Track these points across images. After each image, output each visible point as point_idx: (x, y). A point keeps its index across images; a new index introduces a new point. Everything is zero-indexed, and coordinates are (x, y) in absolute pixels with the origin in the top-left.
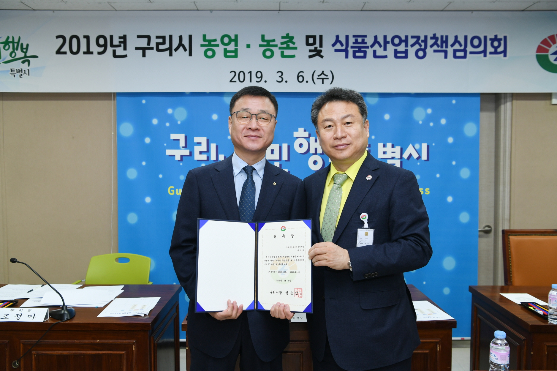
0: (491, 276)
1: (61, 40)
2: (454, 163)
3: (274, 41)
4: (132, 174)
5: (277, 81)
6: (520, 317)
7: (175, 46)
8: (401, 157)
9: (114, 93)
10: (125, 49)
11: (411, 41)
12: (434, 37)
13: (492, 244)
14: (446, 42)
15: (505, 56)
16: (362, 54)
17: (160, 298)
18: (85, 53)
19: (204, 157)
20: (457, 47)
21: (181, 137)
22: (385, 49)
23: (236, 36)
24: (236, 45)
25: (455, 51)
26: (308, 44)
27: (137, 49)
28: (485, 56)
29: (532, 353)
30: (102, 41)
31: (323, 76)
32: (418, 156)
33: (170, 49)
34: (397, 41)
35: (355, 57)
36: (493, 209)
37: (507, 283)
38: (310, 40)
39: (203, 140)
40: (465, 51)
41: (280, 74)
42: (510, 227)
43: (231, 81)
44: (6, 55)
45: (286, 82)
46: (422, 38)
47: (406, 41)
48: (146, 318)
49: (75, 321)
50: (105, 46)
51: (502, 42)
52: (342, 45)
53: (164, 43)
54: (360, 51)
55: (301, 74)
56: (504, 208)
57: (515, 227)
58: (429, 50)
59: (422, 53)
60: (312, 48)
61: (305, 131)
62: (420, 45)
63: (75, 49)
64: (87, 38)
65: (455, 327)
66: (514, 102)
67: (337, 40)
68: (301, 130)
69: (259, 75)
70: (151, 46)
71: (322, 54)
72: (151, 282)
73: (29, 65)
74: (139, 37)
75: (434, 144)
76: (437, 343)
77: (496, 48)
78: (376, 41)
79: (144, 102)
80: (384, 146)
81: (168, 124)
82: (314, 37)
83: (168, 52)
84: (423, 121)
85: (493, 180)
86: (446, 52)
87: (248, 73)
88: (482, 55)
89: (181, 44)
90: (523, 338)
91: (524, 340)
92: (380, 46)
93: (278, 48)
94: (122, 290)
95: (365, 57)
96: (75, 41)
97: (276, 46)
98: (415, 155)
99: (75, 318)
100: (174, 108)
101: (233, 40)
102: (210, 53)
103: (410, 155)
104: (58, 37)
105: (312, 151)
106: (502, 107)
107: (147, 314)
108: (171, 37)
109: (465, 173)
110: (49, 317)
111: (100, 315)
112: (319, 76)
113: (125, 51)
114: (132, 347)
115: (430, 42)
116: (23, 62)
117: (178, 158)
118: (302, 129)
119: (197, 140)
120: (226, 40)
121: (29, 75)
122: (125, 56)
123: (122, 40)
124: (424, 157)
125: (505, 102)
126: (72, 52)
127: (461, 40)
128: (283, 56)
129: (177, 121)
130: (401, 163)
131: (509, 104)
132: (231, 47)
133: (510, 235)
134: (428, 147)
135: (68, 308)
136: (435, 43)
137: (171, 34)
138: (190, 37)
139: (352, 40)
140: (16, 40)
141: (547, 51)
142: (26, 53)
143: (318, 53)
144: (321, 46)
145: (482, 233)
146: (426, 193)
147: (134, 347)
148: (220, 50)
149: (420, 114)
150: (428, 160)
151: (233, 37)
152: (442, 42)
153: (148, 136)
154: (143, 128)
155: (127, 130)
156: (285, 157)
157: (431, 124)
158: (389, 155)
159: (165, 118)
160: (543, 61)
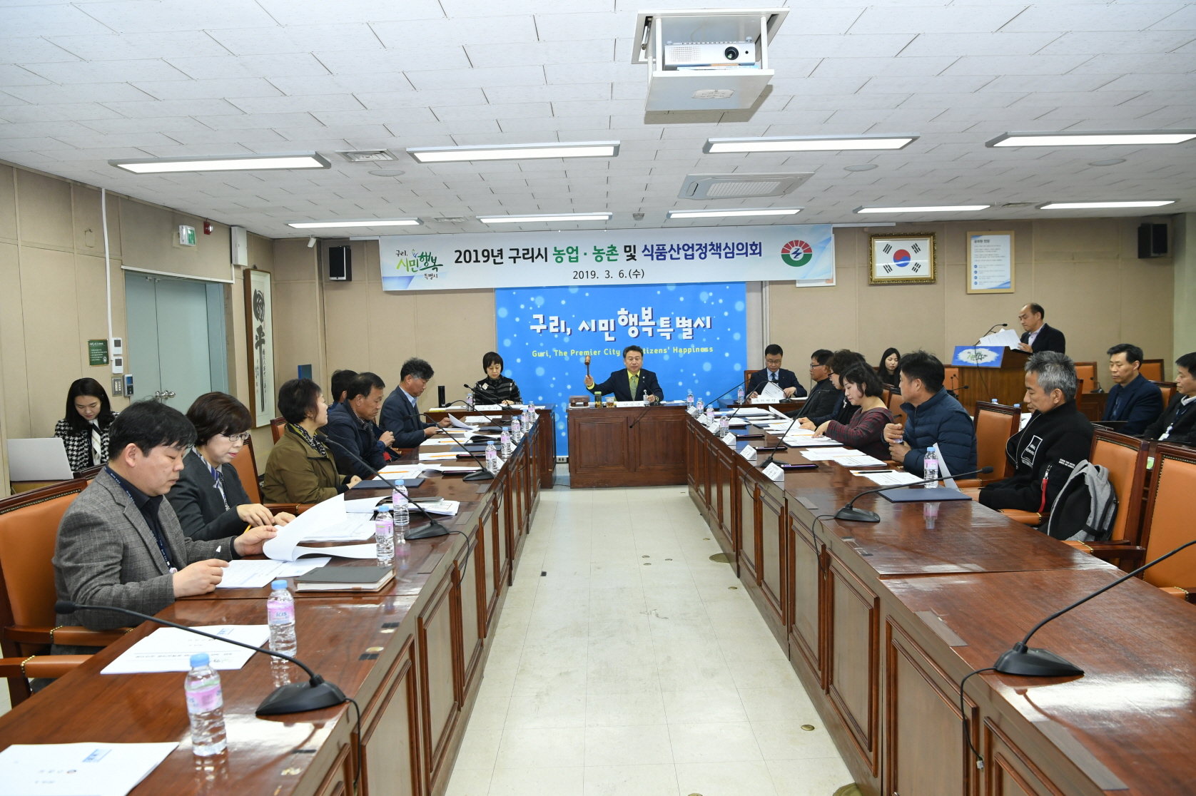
1: (458, 253)
2: (729, 330)
3: (603, 250)
4: (507, 343)
5: (606, 277)
7: (535, 256)
8: (693, 327)
9: (494, 288)
10: (502, 258)
11: (696, 247)
12: (712, 244)
14: (720, 247)
15: (760, 255)
16: (663, 257)
18: (474, 262)
19: (557, 330)
20: (727, 250)
21: (540, 317)
22: (678, 253)
23: (577, 247)
24: (577, 253)
25: (726, 253)
26: (626, 251)
27: (510, 258)
28: (747, 256)
30: (486, 254)
31: (636, 274)
32: (704, 325)
33: (532, 257)
34: (686, 248)
35: (658, 259)
38: (627, 248)
39: (556, 318)
40: (733, 253)
41: (607, 272)
43: (574, 278)
44: (422, 264)
45: (612, 277)
46: (704, 245)
47: (693, 248)
50: (488, 256)
51: (758, 247)
52: (649, 251)
53: (528, 253)
54: (661, 255)
55: (621, 272)
58: (708, 253)
59: (703, 256)
60: (629, 254)
61: (625, 310)
62: (702, 250)
63: (468, 259)
64: (476, 251)
66: (771, 286)
67: (646, 248)
68: (623, 309)
69: (593, 273)
70: (519, 256)
71: (635, 258)
73: (437, 271)
74: (511, 250)
75: (714, 317)
77: (754, 251)
78: (672, 248)
79: (514, 294)
80: (680, 319)
81: (531, 308)
82: (630, 247)
83: (531, 259)
84: (707, 302)
86: (720, 254)
87: (586, 272)
88: (745, 255)
89: (539, 254)
92: (675, 251)
93: (605, 255)
95: (664, 259)
96: (467, 253)
97: (604, 253)
98: (702, 325)
100: (535, 296)
101: (575, 250)
102: (559, 260)
103: (699, 325)
104: (456, 251)
105: (631, 324)
106: (764, 289)
108: (533, 249)
112: (634, 273)
113: (502, 260)
115: (709, 248)
116: (433, 269)
117: (538, 331)
119: (551, 318)
120: (570, 250)
121: (436, 278)
122: (502, 263)
123: (500, 253)
124: (708, 326)
125: (765, 286)
126: (466, 261)
127: (730, 245)
128: (609, 260)
129: (537, 306)
130: (693, 330)
131: (767, 287)
132: (574, 255)
134: (711, 319)
136: (713, 249)
137: (533, 247)
138: (546, 249)
139: (655, 248)
140: (428, 255)
141: (789, 252)
142: (435, 263)
143: (633, 257)
144: (635, 252)
146: (710, 351)
148: (566, 258)
149: (704, 296)
150: (711, 328)
151: (575, 248)
152: (717, 247)
153: (518, 316)
154: (514, 311)
155: (503, 312)
156: (612, 329)
157: (713, 303)
158: (684, 325)
159: (529, 304)
160: (787, 259)
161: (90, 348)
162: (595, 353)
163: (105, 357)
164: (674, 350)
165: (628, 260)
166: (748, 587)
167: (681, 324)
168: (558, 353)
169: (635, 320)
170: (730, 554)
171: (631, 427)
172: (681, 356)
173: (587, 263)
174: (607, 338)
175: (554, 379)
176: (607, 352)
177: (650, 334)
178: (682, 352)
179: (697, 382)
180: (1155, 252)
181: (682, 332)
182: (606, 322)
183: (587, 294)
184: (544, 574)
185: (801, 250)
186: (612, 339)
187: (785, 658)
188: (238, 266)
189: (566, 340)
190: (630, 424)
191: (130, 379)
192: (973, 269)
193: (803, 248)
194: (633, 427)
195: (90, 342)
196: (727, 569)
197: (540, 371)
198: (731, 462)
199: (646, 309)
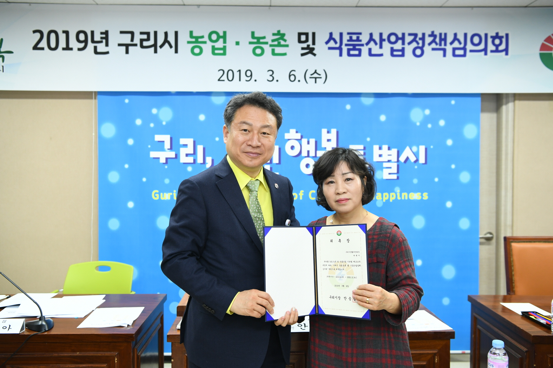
0: (493, 285)
1: (38, 35)
2: (453, 166)
3: (264, 38)
4: (114, 177)
5: (268, 80)
6: (522, 327)
7: (160, 43)
8: (398, 161)
9: (95, 92)
10: (107, 45)
11: (408, 39)
12: (432, 35)
13: (494, 251)
14: (445, 40)
15: (507, 54)
16: (356, 52)
17: (143, 308)
18: (64, 49)
19: (190, 160)
21: (166, 138)
22: (381, 47)
23: (225, 33)
24: (225, 42)
25: (454, 49)
26: (300, 41)
27: (120, 45)
28: (486, 54)
29: (535, 365)
30: (82, 37)
31: (315, 76)
32: (415, 159)
33: (155, 45)
34: (393, 39)
35: (349, 55)
36: (494, 215)
37: (509, 293)
38: (302, 37)
39: (190, 142)
40: (464, 49)
41: (271, 73)
42: (512, 233)
43: (219, 80)
45: (277, 81)
46: (420, 36)
47: (403, 39)
48: (129, 328)
49: (53, 332)
50: (86, 41)
51: (504, 40)
52: (336, 43)
53: (148, 39)
54: (354, 49)
55: (292, 73)
56: (506, 214)
57: (518, 233)
58: (427, 48)
59: (419, 52)
60: (305, 45)
61: (297, 132)
62: (418, 43)
63: (53, 45)
64: (67, 33)
65: (453, 337)
66: (517, 102)
67: (331, 38)
68: (292, 131)
69: (249, 73)
70: (135, 42)
71: (314, 52)
72: (134, 291)
73: (3, 61)
74: (122, 32)
75: (432, 147)
76: (435, 354)
77: (497, 46)
78: (371, 39)
79: (127, 101)
80: (380, 148)
81: (152, 125)
82: (307, 34)
83: (153, 49)
84: (421, 123)
85: (494, 184)
86: (444, 50)
87: (238, 71)
88: (483, 53)
89: (166, 41)
90: (526, 350)
91: (526, 351)
92: (376, 44)
93: (268, 46)
94: (103, 299)
95: (359, 55)
97: (266, 43)
98: (413, 159)
99: (53, 329)
100: (158, 108)
101: (221, 37)
102: (197, 51)
103: (407, 159)
104: (34, 32)
105: (304, 154)
106: (504, 108)
107: (131, 324)
108: (156, 33)
109: (465, 177)
110: (26, 328)
111: (80, 326)
112: (312, 75)
113: (107, 48)
114: (114, 359)
115: (428, 40)
117: (163, 160)
118: (294, 130)
119: (183, 141)
120: (214, 37)
121: (3, 71)
122: (107, 53)
123: (104, 36)
124: (422, 160)
125: (507, 103)
126: (50, 48)
127: (461, 37)
128: (274, 53)
129: (161, 122)
130: (398, 166)
131: (511, 105)
132: (220, 44)
133: (512, 242)
134: (426, 149)
135: (46, 319)
136: (434, 41)
137: (156, 30)
138: (176, 33)
139: (346, 38)
141: (551, 49)
143: (311, 51)
144: (314, 43)
145: (483, 240)
146: (424, 198)
147: (116, 359)
148: (207, 48)
149: (417, 114)
150: (426, 163)
151: (221, 34)
152: (441, 40)
153: (132, 137)
154: (126, 129)
155: (109, 130)
156: (276, 160)
157: (430, 126)
158: (385, 158)
159: (149, 118)
160: (547, 59)
165: (303, 55)
167: (380, 156)
169: (311, 147)
173: (239, 57)
197: (163, 222)
199: (328, 132)
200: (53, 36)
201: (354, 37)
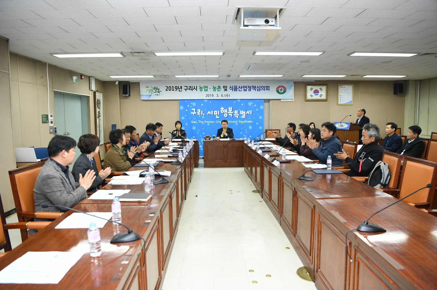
2: (258, 115)
4: (183, 118)
7: (193, 89)
8: (246, 114)
9: (179, 99)
10: (182, 89)
11: (247, 87)
12: (253, 86)
14: (256, 87)
15: (269, 90)
18: (172, 90)
19: (200, 114)
20: (258, 88)
21: (194, 109)
22: (241, 89)
23: (207, 86)
24: (207, 88)
25: (258, 89)
26: (224, 88)
27: (184, 89)
28: (264, 90)
31: (227, 95)
33: (192, 89)
34: (244, 87)
35: (234, 91)
36: (268, 124)
39: (199, 110)
40: (260, 89)
41: (217, 95)
43: (206, 97)
44: (154, 91)
45: (219, 97)
46: (250, 86)
47: (246, 87)
50: (177, 89)
53: (190, 88)
54: (236, 89)
55: (222, 95)
56: (270, 126)
59: (250, 90)
60: (225, 89)
62: (250, 88)
63: (170, 90)
64: (173, 87)
67: (231, 87)
68: (222, 107)
69: (213, 95)
70: (188, 89)
74: (185, 86)
77: (267, 89)
78: (239, 87)
79: (186, 101)
80: (242, 111)
81: (191, 107)
82: (225, 86)
85: (268, 119)
86: (255, 90)
87: (210, 95)
89: (194, 88)
95: (237, 91)
96: (170, 87)
97: (216, 88)
98: (249, 113)
100: (193, 103)
102: (201, 90)
104: (166, 87)
105: (225, 112)
108: (192, 86)
109: (261, 117)
115: (252, 87)
116: (158, 93)
117: (194, 114)
119: (198, 110)
120: (205, 87)
121: (159, 96)
122: (182, 91)
123: (181, 87)
124: (251, 114)
125: (270, 101)
127: (259, 87)
128: (218, 91)
129: (193, 106)
131: (271, 101)
132: (206, 89)
133: (267, 130)
134: (252, 111)
136: (253, 88)
138: (197, 86)
139: (234, 87)
140: (156, 88)
141: (279, 89)
142: (159, 90)
143: (226, 90)
144: (227, 88)
146: (252, 122)
148: (203, 90)
149: (250, 104)
152: (255, 87)
153: (187, 109)
154: (185, 107)
155: (182, 108)
156: (219, 114)
157: (253, 106)
158: (243, 113)
159: (191, 105)
160: (278, 92)
161: (42, 117)
162: (213, 122)
163: (47, 121)
164: (239, 121)
165: (224, 91)
166: (266, 201)
168: (200, 122)
169: (226, 111)
170: (259, 190)
171: (225, 147)
172: (242, 124)
173: (210, 91)
174: (217, 117)
175: (199, 130)
176: (217, 122)
177: (231, 116)
178: (242, 122)
179: (247, 132)
180: (399, 92)
181: (242, 116)
182: (216, 112)
183: (210, 102)
184: (197, 196)
185: (283, 89)
186: (219, 117)
187: (279, 225)
188: (92, 90)
189: (203, 117)
190: (225, 146)
191: (55, 128)
192: (340, 97)
193: (283, 88)
194: (226, 147)
195: (42, 115)
196: (258, 195)
197: (194, 128)
198: (260, 159)
199: (230, 108)
200: (170, 88)
201: (236, 87)
